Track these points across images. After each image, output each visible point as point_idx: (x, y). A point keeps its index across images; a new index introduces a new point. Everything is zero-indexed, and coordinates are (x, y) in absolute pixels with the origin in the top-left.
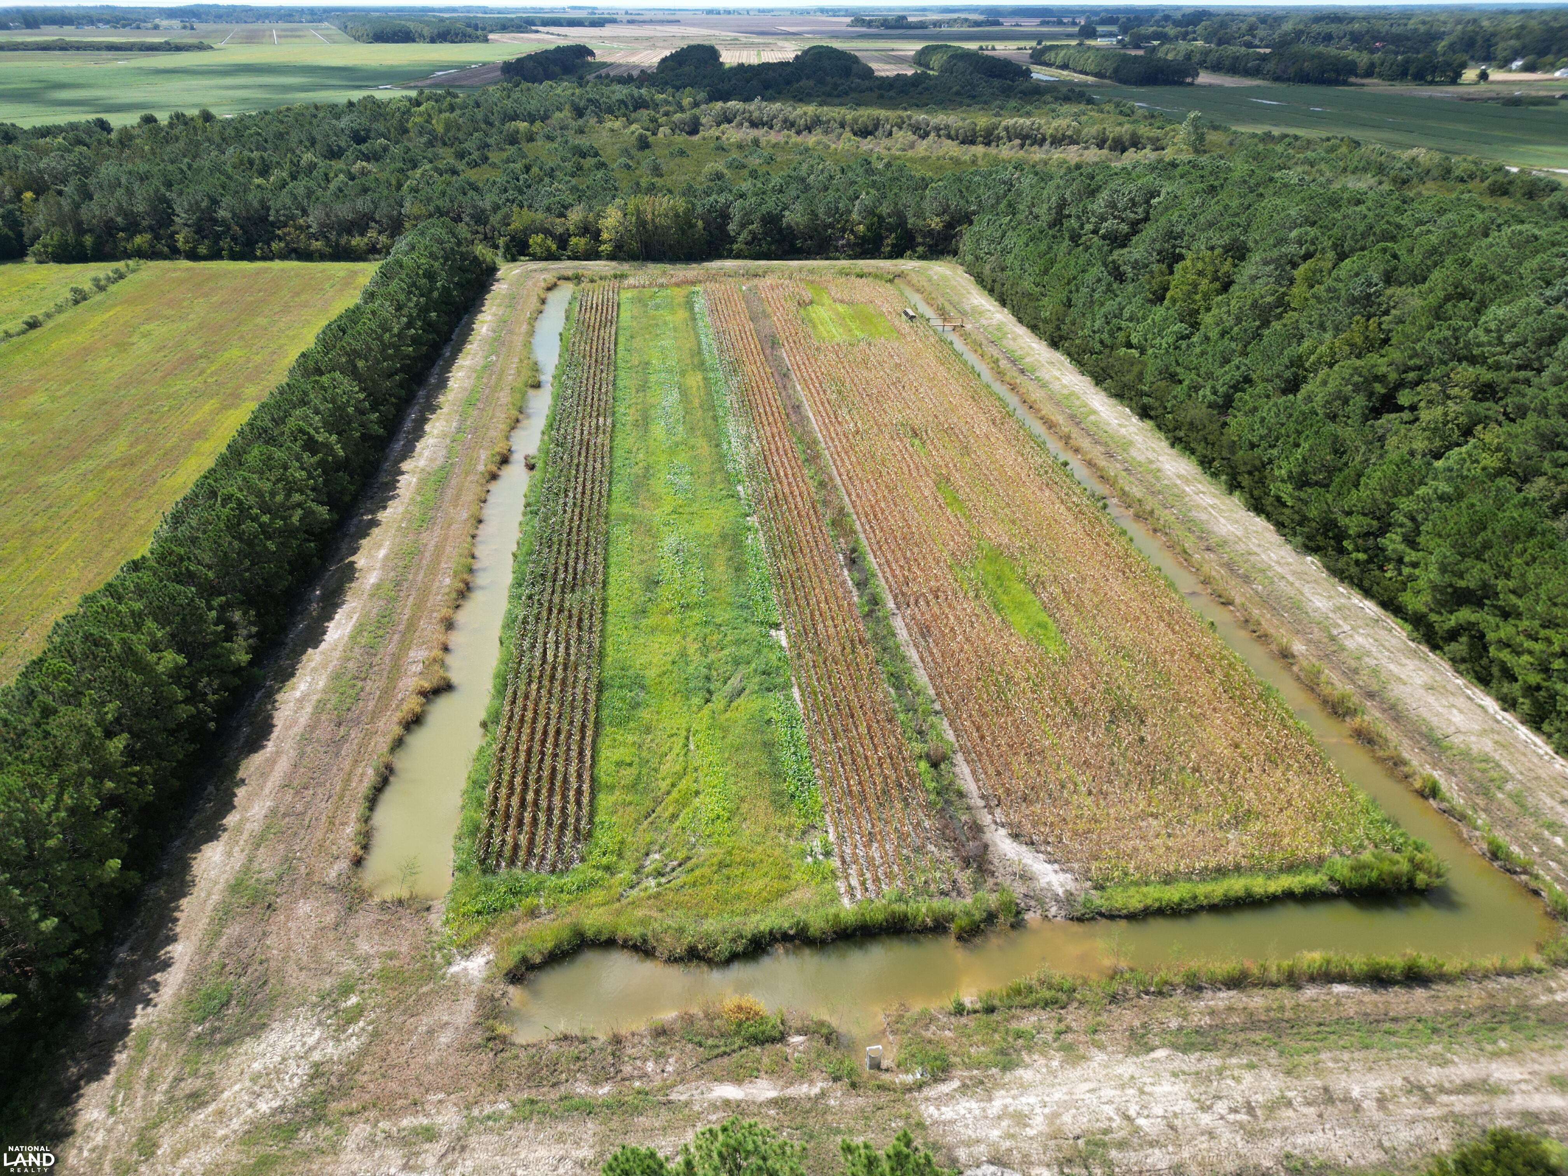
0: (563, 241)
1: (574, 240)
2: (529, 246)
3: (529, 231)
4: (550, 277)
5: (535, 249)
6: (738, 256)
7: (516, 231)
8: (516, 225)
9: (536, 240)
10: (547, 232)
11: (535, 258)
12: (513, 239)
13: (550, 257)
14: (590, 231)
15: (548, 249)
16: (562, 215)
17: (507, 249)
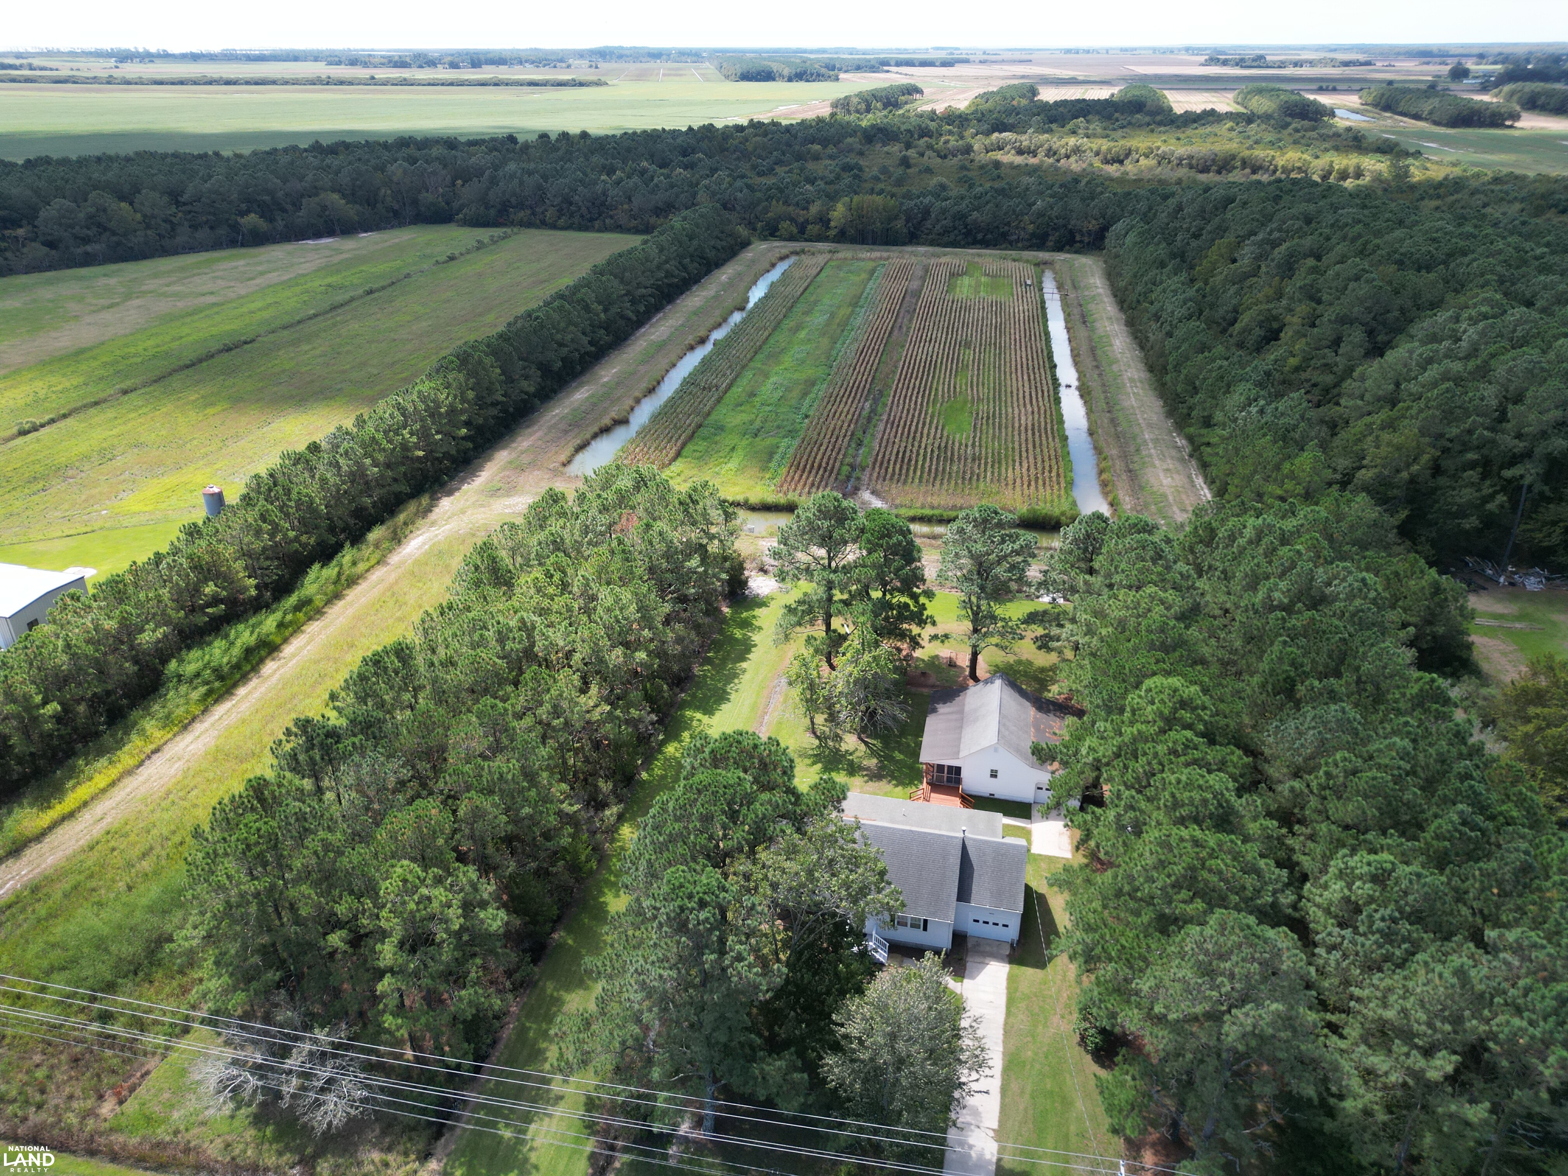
0: (802, 227)
1: (810, 227)
2: (778, 230)
3: (780, 218)
4: (785, 251)
5: (781, 232)
7: (771, 218)
8: (772, 214)
9: (785, 225)
10: (792, 220)
11: (780, 238)
12: (768, 224)
13: (791, 238)
14: (825, 221)
15: (791, 232)
16: (807, 209)
17: (763, 230)
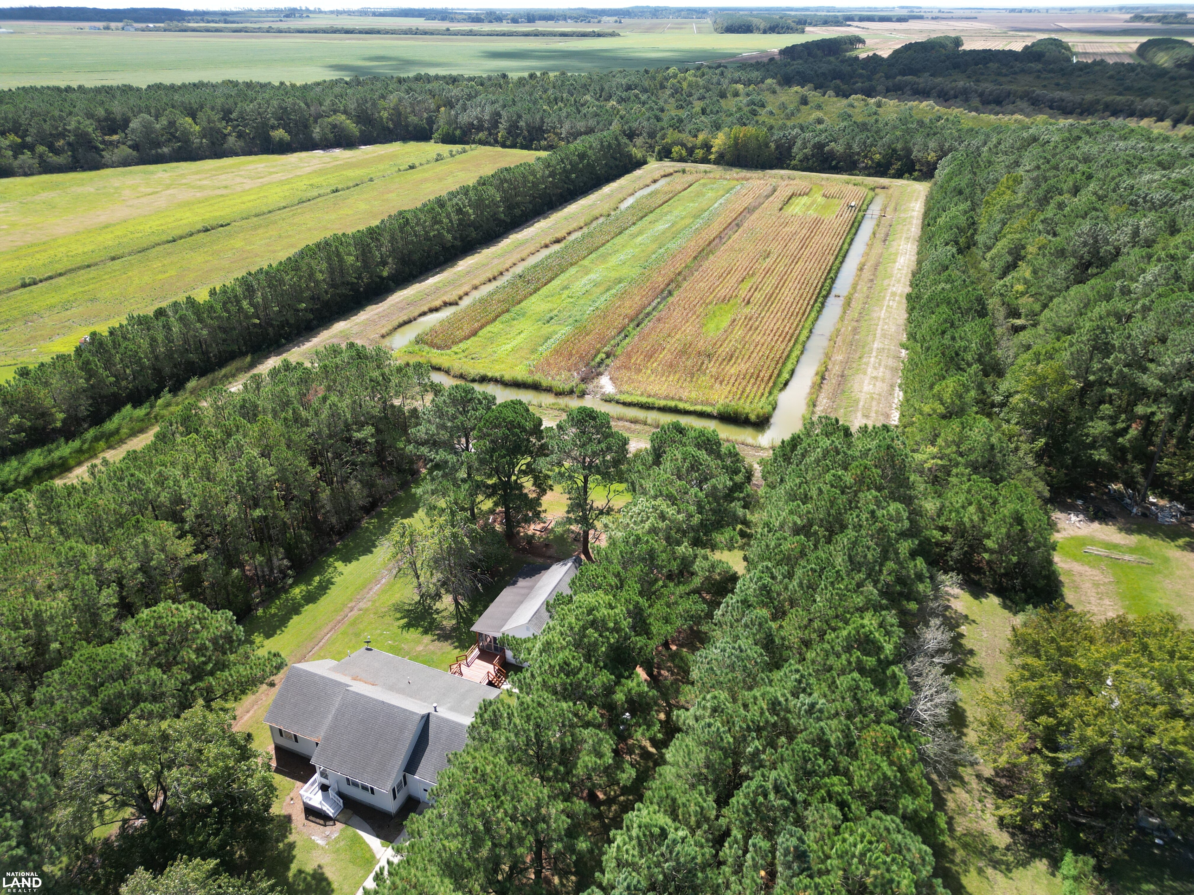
0: (691, 151)
1: (697, 151)
2: (671, 153)
3: (675, 143)
4: (670, 170)
5: (674, 155)
6: (794, 168)
7: (667, 143)
8: (668, 140)
9: (676, 149)
10: (683, 145)
11: (673, 160)
12: (664, 148)
13: (682, 160)
14: (707, 146)
15: (681, 155)
17: (659, 153)
